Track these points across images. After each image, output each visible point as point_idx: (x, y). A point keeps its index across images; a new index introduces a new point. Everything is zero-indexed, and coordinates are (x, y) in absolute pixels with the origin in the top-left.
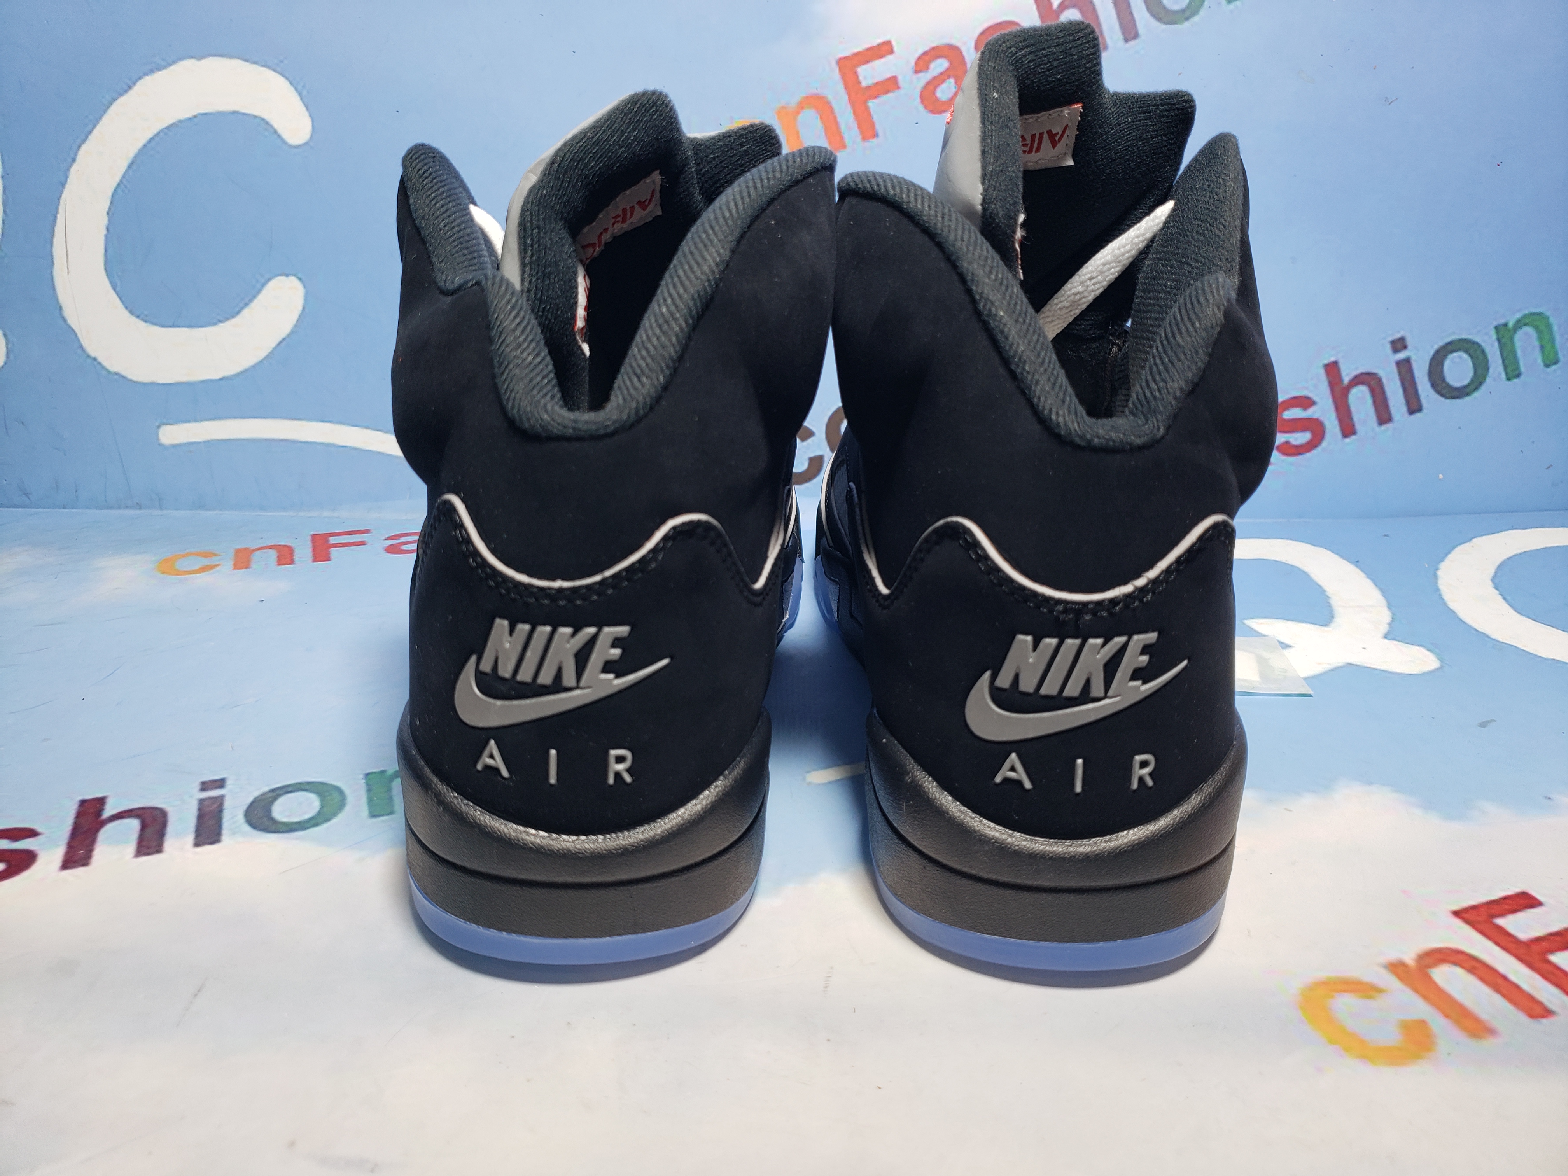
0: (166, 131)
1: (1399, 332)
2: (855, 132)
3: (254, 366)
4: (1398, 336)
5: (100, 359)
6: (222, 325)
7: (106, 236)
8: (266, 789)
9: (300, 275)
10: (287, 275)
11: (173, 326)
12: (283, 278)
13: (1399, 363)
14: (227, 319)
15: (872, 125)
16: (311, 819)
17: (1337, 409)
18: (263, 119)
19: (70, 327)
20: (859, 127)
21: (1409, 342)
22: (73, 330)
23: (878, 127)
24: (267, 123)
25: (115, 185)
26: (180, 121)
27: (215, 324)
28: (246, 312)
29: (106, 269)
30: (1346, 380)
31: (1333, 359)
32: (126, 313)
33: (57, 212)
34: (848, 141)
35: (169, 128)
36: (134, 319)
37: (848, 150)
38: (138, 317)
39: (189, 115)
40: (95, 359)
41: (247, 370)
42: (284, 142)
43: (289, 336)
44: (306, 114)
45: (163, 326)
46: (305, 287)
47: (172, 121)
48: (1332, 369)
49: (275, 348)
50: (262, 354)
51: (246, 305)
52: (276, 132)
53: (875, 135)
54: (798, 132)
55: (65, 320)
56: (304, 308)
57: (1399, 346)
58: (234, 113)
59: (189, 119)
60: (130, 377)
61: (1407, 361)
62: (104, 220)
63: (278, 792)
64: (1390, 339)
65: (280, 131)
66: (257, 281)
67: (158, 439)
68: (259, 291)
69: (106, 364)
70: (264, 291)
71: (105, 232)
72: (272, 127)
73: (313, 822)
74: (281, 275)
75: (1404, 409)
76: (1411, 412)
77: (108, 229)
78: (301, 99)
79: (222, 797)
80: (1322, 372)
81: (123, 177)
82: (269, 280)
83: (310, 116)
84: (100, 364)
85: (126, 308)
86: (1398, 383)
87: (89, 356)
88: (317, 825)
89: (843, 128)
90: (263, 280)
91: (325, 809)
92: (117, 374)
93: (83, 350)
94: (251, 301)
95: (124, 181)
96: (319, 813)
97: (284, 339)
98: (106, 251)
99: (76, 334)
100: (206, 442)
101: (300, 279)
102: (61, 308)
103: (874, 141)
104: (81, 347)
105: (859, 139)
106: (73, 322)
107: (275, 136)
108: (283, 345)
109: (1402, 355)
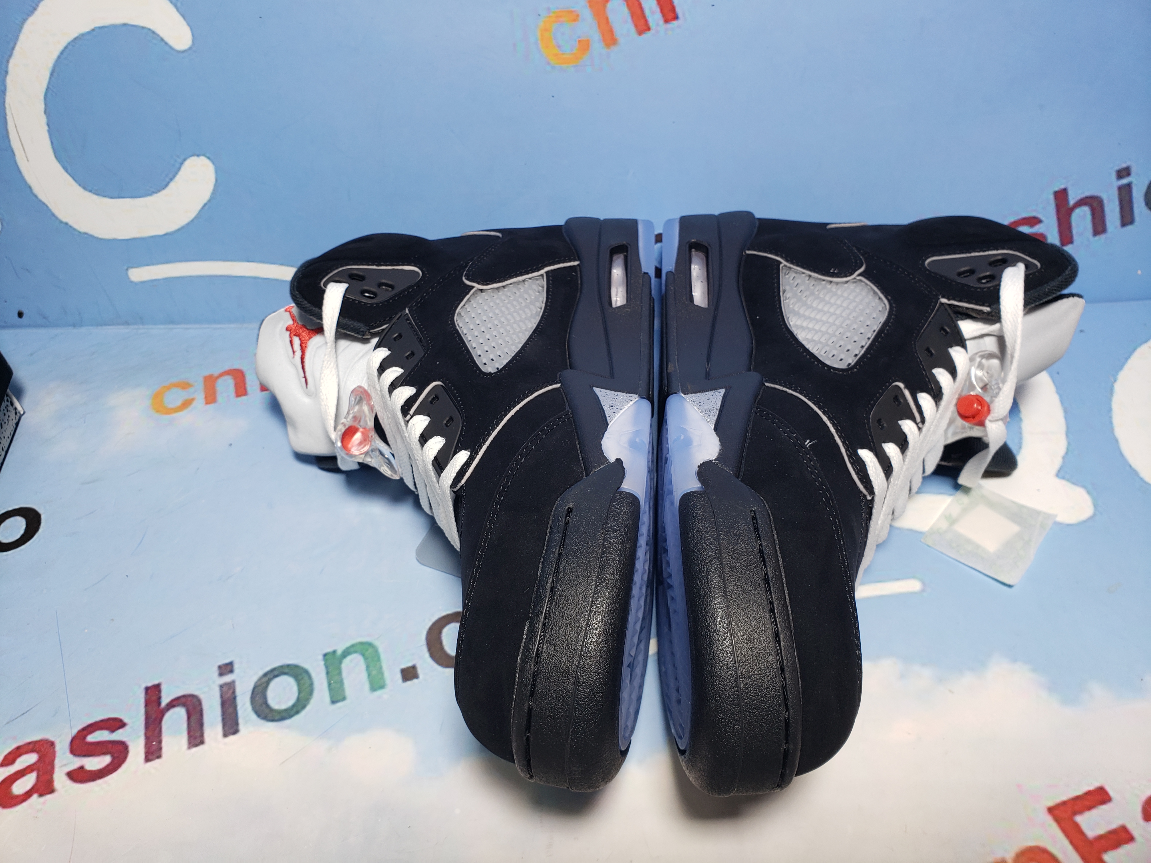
0: (72, 43)
1: (1125, 162)
2: (658, 16)
3: (188, 225)
4: (1124, 165)
5: (71, 223)
6: (156, 195)
7: (49, 131)
8: (261, 673)
9: (208, 155)
10: (198, 156)
11: (119, 197)
12: (194, 158)
13: (1120, 188)
14: (159, 191)
15: (673, 9)
16: (294, 706)
17: (1060, 225)
18: (149, 29)
19: (40, 201)
20: (662, 11)
21: (1133, 171)
22: (44, 203)
23: (679, 10)
24: (154, 33)
25: (44, 90)
26: (82, 35)
27: (150, 195)
28: (172, 185)
29: (56, 157)
30: (1072, 202)
31: (1063, 187)
32: (80, 190)
33: (5, 114)
34: (652, 24)
35: (75, 40)
36: (87, 194)
37: (652, 31)
38: (90, 191)
39: (87, 29)
40: (66, 224)
41: (182, 228)
42: (171, 48)
43: (209, 201)
44: (184, 23)
45: (111, 198)
46: (213, 163)
47: (75, 35)
48: (1061, 196)
49: (200, 211)
50: (192, 216)
51: (171, 179)
52: (162, 40)
53: (676, 18)
54: (607, 19)
55: (36, 196)
56: (216, 180)
57: (1124, 173)
58: (125, 25)
59: (88, 33)
60: (97, 235)
61: (1129, 185)
62: (44, 119)
63: (270, 676)
64: (1117, 168)
65: (166, 39)
66: (176, 161)
67: (129, 278)
68: (179, 169)
69: (76, 226)
70: (183, 169)
71: (46, 128)
72: (158, 36)
73: (295, 710)
74: (193, 155)
75: (1118, 222)
76: (1124, 224)
77: (48, 125)
78: (178, 10)
79: (233, 682)
80: (1052, 198)
81: (49, 83)
82: (185, 160)
83: (188, 25)
84: (71, 227)
85: (80, 185)
86: (1117, 203)
87: (61, 222)
88: (298, 712)
89: (647, 12)
90: (179, 160)
91: (302, 695)
92: (85, 233)
93: (56, 218)
94: (174, 176)
95: (51, 87)
96: (298, 699)
97: (205, 205)
98: (52, 143)
99: (47, 206)
100: (165, 279)
101: (209, 158)
102: (30, 188)
103: (675, 23)
104: (53, 215)
105: (661, 22)
106: (42, 197)
107: (163, 44)
108: (207, 207)
109: (1124, 181)
